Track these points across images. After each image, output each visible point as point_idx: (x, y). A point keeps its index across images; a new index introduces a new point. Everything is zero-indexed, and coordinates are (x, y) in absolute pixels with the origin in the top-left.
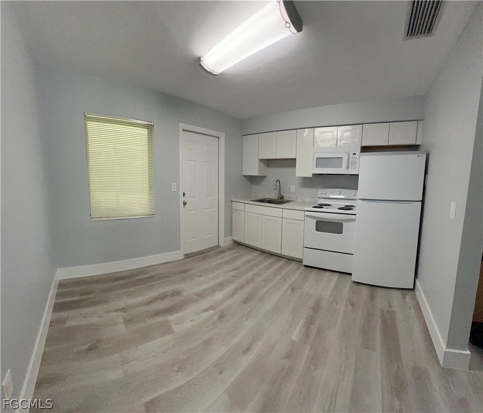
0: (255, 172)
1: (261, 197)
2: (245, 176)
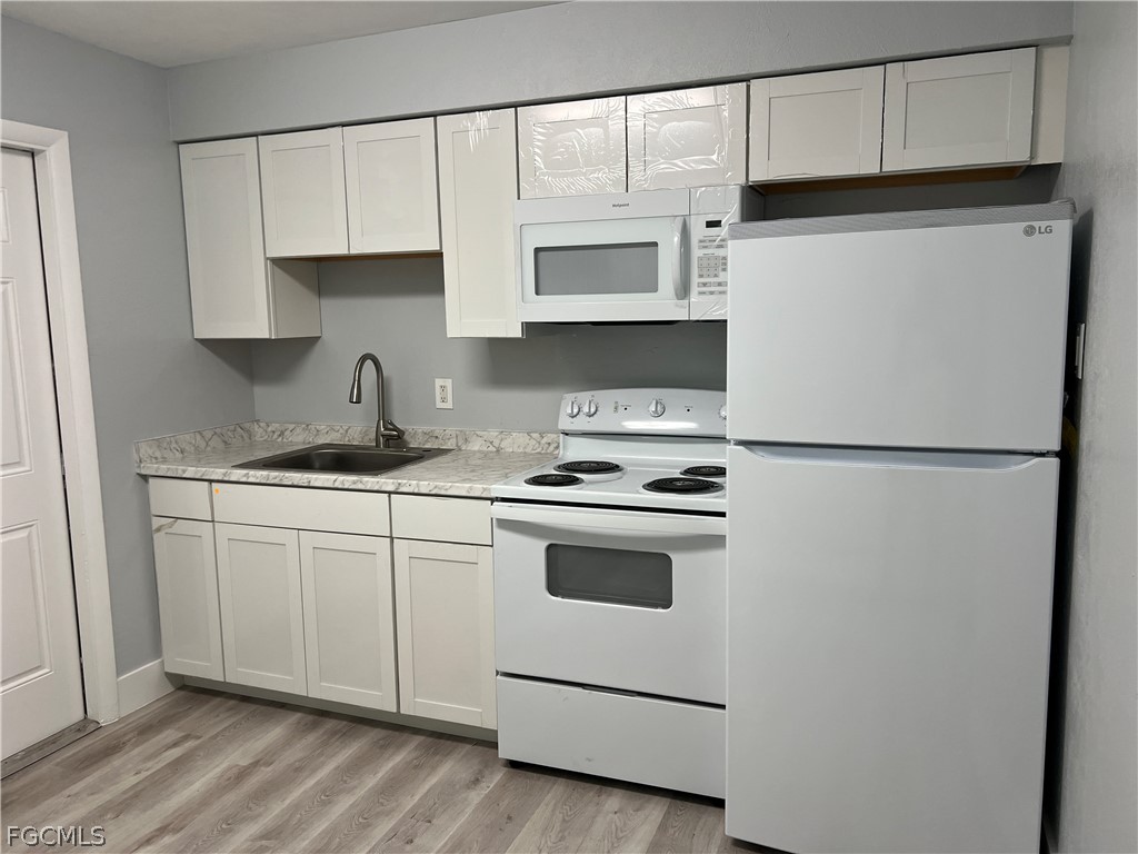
0: (256, 324)
1: (298, 440)
2: (205, 342)
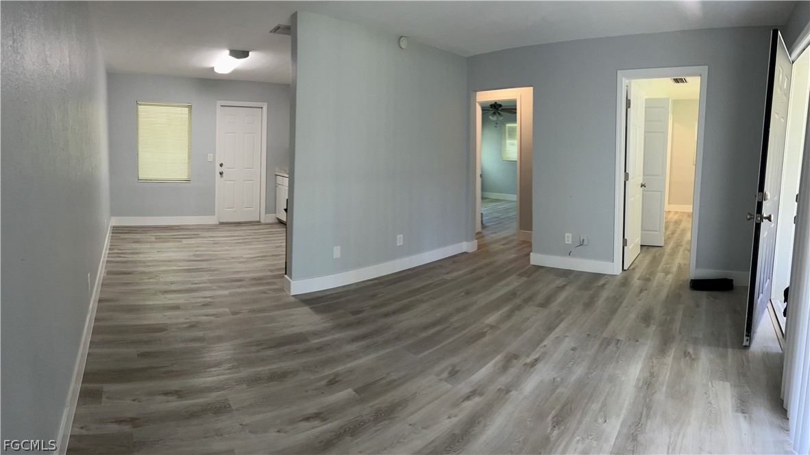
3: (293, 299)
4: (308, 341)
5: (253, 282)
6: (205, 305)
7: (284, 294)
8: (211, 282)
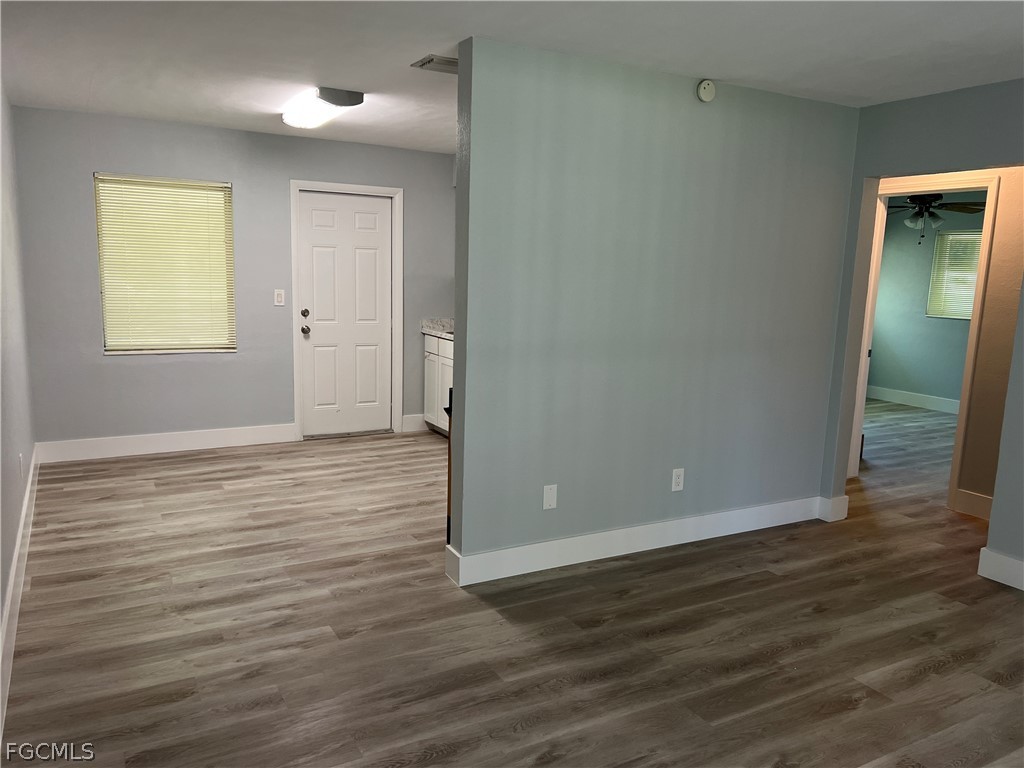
3: (464, 594)
4: (498, 678)
5: (380, 564)
6: (281, 624)
7: (446, 584)
8: (291, 571)
